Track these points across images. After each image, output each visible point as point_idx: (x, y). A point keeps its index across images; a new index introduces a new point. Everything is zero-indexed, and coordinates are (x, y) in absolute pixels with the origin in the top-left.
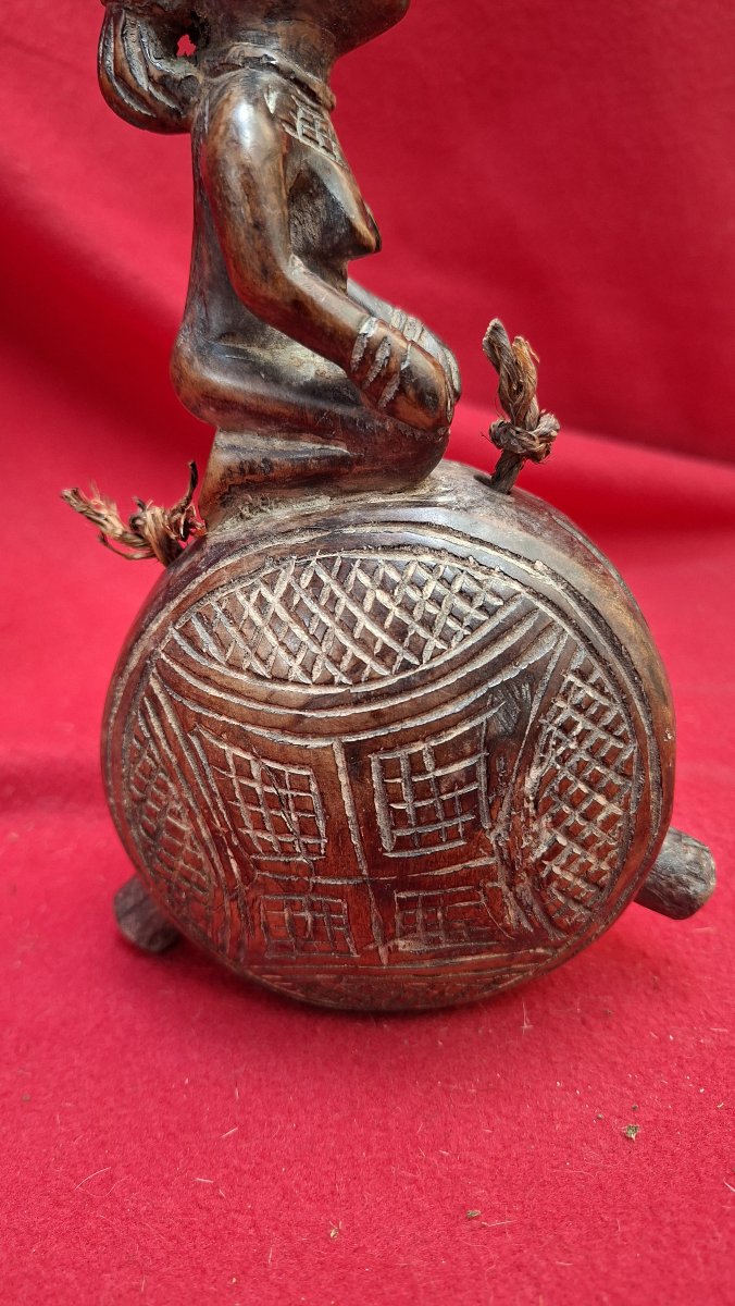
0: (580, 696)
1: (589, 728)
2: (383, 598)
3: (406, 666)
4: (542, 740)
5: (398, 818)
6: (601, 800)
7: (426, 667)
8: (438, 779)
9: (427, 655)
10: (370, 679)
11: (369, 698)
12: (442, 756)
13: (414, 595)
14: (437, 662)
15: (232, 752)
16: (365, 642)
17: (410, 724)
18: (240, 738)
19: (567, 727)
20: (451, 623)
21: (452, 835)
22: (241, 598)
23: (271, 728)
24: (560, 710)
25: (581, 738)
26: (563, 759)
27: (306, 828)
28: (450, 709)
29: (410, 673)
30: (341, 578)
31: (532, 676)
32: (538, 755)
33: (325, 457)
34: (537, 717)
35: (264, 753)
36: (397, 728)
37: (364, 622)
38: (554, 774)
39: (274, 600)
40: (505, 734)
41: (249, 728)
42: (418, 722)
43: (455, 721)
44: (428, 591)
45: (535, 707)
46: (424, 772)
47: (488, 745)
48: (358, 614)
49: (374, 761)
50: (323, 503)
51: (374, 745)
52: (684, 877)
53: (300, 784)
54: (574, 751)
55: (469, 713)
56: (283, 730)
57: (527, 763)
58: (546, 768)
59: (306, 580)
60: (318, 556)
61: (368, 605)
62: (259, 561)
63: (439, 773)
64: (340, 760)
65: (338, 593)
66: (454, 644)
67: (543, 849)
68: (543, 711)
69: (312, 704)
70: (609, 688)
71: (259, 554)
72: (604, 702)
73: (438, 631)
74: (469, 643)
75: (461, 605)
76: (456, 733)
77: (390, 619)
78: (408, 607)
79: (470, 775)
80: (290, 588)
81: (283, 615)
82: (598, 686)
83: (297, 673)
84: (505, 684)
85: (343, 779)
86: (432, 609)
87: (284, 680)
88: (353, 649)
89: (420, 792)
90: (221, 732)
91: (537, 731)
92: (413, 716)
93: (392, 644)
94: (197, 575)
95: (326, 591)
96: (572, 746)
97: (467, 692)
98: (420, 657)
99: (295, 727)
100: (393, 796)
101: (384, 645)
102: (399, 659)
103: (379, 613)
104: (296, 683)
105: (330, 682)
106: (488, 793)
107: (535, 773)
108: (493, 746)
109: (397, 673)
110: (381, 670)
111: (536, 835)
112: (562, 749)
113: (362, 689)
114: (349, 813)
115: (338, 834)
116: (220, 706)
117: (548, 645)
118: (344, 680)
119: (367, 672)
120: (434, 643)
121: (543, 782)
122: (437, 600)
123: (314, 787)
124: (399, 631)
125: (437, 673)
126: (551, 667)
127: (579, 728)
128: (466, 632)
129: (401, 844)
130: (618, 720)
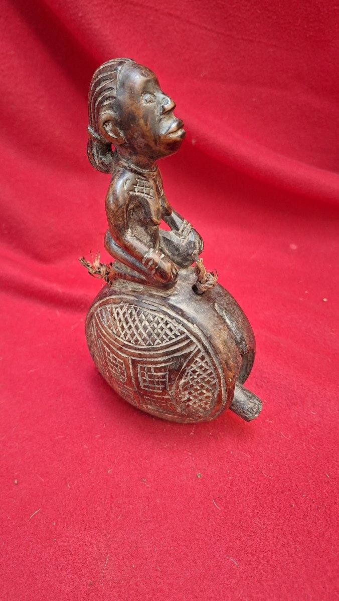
0: (200, 365)
1: (201, 373)
2: (147, 324)
3: (150, 345)
4: (186, 374)
5: (144, 381)
6: (204, 391)
7: (154, 346)
8: (155, 375)
9: (156, 343)
10: (139, 345)
11: (139, 349)
12: (156, 370)
13: (156, 326)
14: (158, 346)
15: (107, 349)
16: (140, 334)
17: (148, 359)
18: (108, 346)
19: (194, 372)
20: (164, 337)
21: (158, 389)
22: (114, 309)
23: (115, 347)
24: (192, 367)
25: (198, 375)
26: (192, 379)
27: (122, 374)
28: (160, 359)
29: (151, 347)
30: (138, 314)
31: (186, 356)
32: (184, 377)
33: (140, 279)
34: (185, 367)
35: (113, 352)
36: (145, 359)
37: (141, 329)
38: (188, 382)
39: (121, 313)
40: (175, 369)
41: (110, 345)
42: (150, 360)
43: (161, 362)
44: (160, 325)
45: (185, 365)
46: (151, 372)
47: (169, 371)
48: (140, 326)
49: (139, 365)
50: (141, 287)
51: (139, 362)
52: (246, 411)
53: (121, 364)
54: (195, 378)
55: (165, 362)
56: (118, 349)
57: (181, 378)
58: (186, 380)
59: (129, 312)
60: (134, 306)
61: (143, 324)
62: (119, 301)
63: (155, 374)
64: (130, 362)
65: (136, 319)
66: (164, 342)
67: (186, 399)
68: (187, 366)
69: (125, 345)
70: (210, 364)
71: (120, 299)
72: (207, 368)
73: (160, 338)
74: (168, 343)
75: (168, 332)
76: (160, 365)
77: (148, 330)
78: (154, 329)
79: (164, 377)
80: (125, 312)
81: (122, 319)
82: (206, 363)
83: (122, 336)
84: (177, 357)
85: (131, 367)
86: (160, 332)
87: (119, 337)
88: (137, 335)
89: (150, 377)
90: (105, 342)
91: (184, 371)
92: (149, 358)
93: (147, 338)
94: (106, 297)
95: (134, 316)
96: (195, 377)
97: (165, 356)
98: (154, 344)
99: (120, 349)
100: (143, 375)
101: (145, 337)
102: (148, 342)
103: (145, 328)
104: (122, 338)
105: (130, 342)
106: (169, 382)
107: (183, 381)
108: (171, 372)
109: (147, 346)
110: (143, 343)
111: (184, 395)
112: (191, 377)
113: (137, 346)
114: (132, 375)
115: (129, 378)
116: (105, 336)
117: (192, 348)
118: (133, 343)
119: (139, 343)
120: (158, 341)
121: (185, 384)
122: (162, 329)
123: (124, 365)
124: (150, 335)
125: (157, 349)
126: (191, 355)
127: (198, 373)
128: (168, 340)
129: (144, 386)
130: (211, 373)
